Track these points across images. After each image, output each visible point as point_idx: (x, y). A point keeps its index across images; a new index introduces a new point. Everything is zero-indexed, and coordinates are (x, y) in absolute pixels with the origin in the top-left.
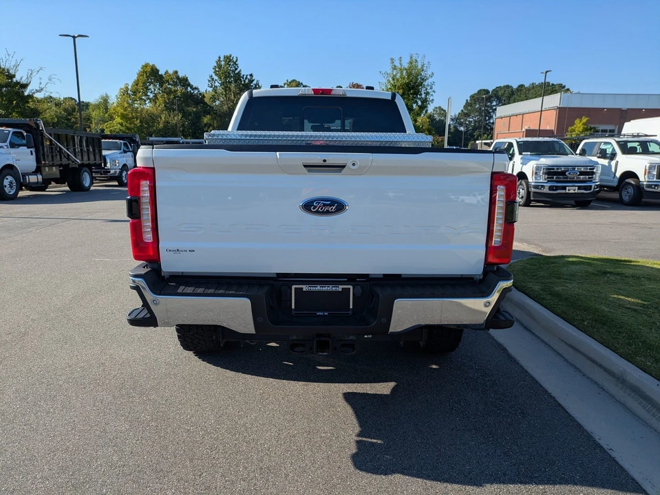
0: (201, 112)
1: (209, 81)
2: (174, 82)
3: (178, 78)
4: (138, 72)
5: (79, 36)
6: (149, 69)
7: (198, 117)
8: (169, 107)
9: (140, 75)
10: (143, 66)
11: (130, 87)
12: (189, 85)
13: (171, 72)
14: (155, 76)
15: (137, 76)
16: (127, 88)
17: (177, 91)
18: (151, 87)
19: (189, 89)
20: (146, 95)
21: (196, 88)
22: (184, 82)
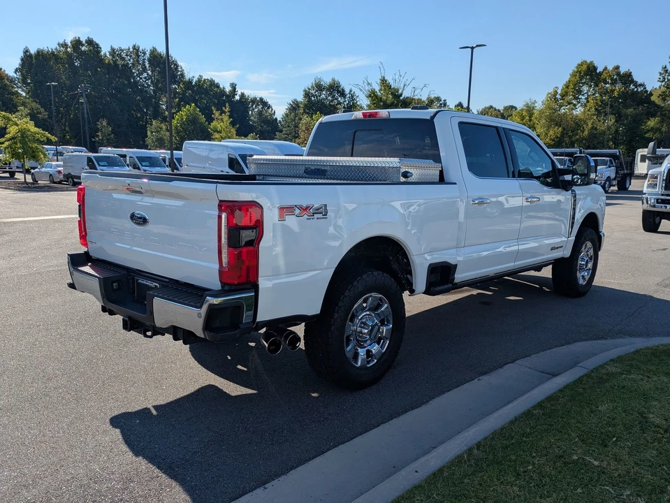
0: (642, 114)
1: (661, 74)
2: (612, 79)
3: (618, 74)
4: (571, 72)
5: (478, 46)
6: (584, 67)
7: (638, 121)
8: (600, 111)
9: (573, 75)
10: (579, 65)
11: (559, 91)
12: (632, 81)
13: (610, 68)
14: (591, 75)
15: (569, 77)
16: (556, 93)
17: (614, 90)
18: (585, 88)
19: (632, 87)
20: (577, 98)
21: (641, 85)
22: (627, 78)
